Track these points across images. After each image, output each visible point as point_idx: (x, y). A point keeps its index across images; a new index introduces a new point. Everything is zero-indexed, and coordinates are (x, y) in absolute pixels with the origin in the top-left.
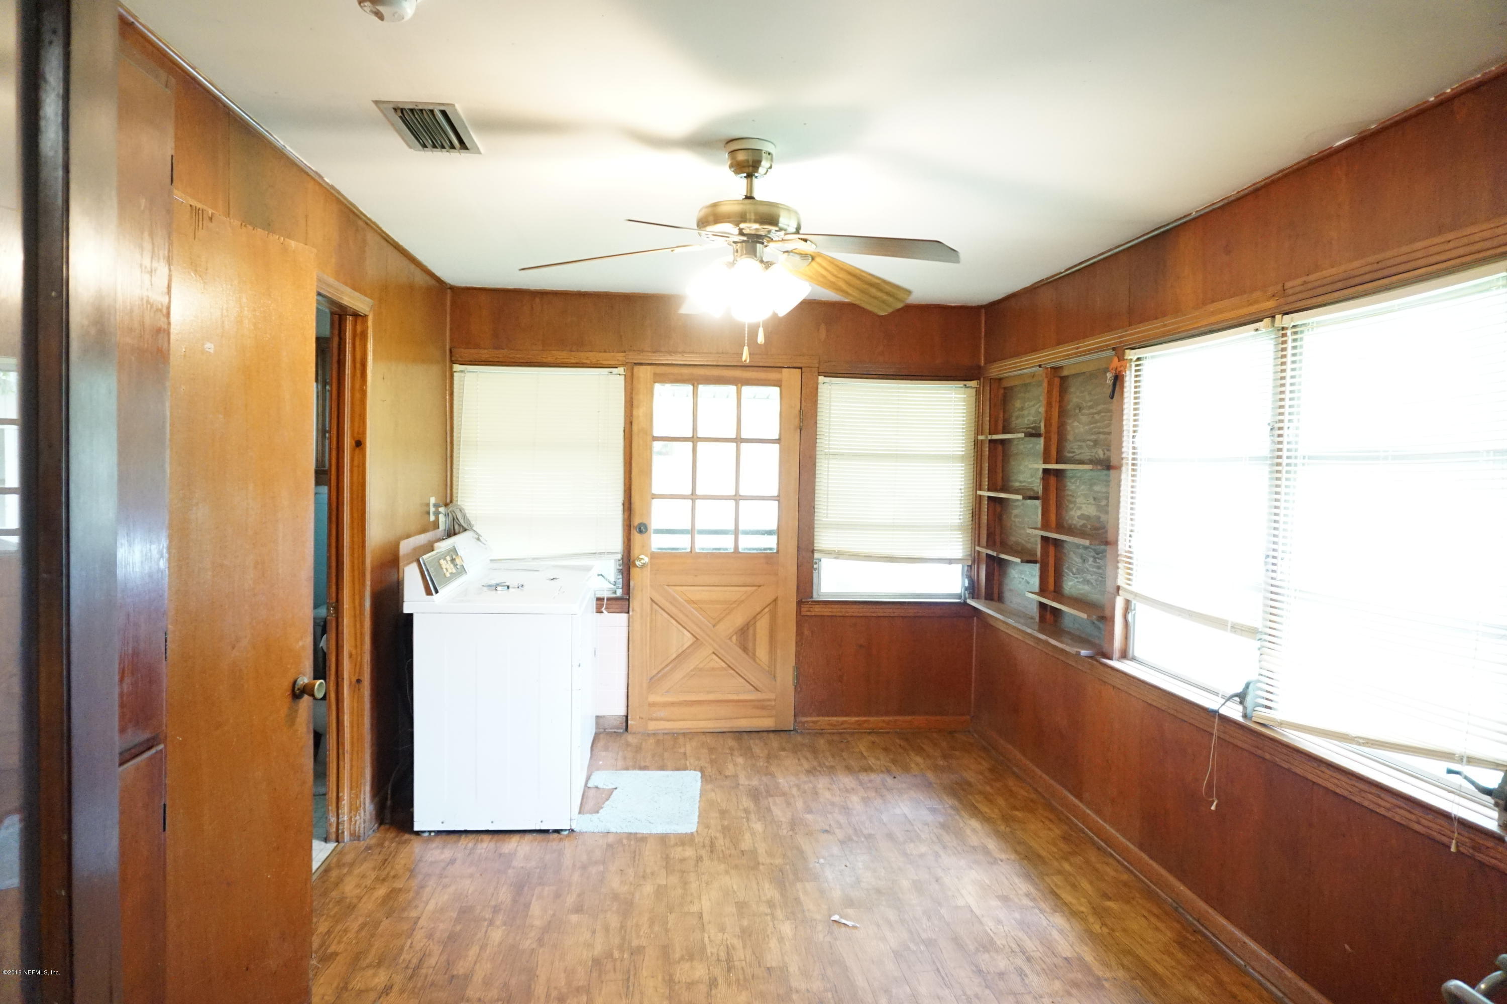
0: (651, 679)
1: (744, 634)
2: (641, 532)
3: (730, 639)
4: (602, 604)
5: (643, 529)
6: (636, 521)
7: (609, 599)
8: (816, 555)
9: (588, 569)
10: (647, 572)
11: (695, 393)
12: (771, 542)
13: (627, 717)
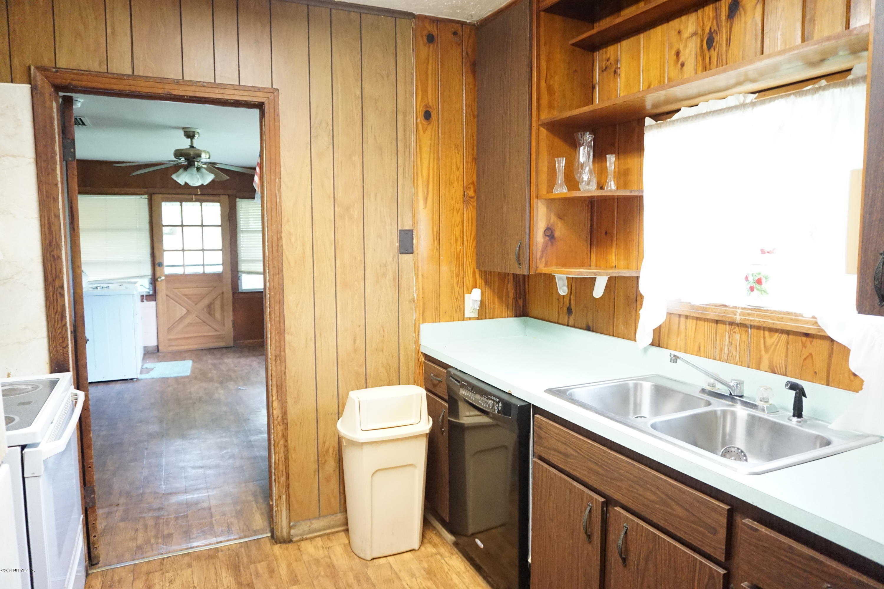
0: (168, 329)
1: (210, 308)
2: (159, 266)
3: (203, 310)
4: (143, 298)
5: (160, 265)
6: (157, 261)
7: (147, 296)
8: (240, 273)
9: (135, 283)
10: (164, 283)
11: (181, 205)
12: (219, 269)
13: (158, 346)
